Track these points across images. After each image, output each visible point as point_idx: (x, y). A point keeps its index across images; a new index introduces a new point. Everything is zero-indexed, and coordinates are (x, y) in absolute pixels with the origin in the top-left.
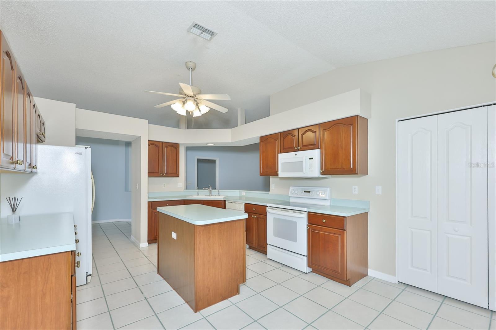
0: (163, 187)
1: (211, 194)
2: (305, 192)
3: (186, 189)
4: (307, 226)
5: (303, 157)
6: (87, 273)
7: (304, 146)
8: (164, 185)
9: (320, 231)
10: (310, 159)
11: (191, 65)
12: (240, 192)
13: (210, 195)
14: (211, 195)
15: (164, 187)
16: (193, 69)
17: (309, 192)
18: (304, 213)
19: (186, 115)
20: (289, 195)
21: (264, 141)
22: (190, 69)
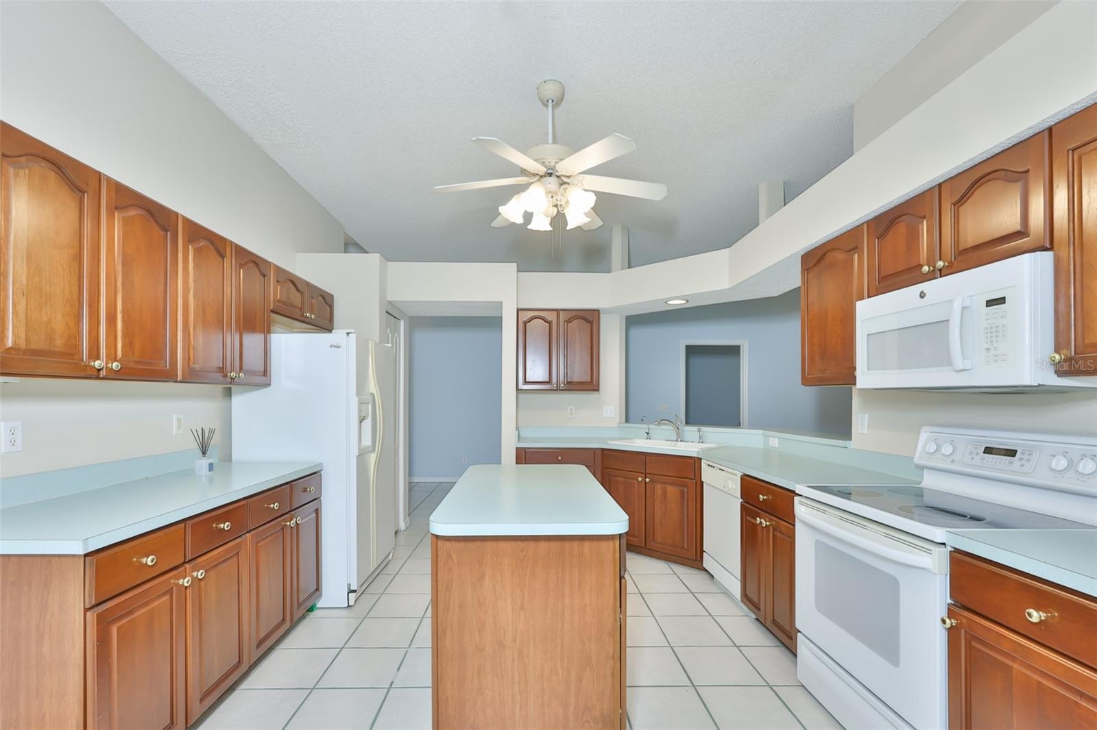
0: (569, 416)
1: (680, 438)
2: (988, 451)
3: (627, 421)
4: (944, 614)
5: (951, 301)
6: (349, 585)
7: (967, 250)
8: (571, 410)
9: (1014, 659)
10: (990, 303)
11: (551, 91)
12: (765, 436)
13: (677, 441)
14: (681, 441)
15: (571, 415)
16: (557, 103)
17: (1012, 453)
18: (929, 552)
19: (551, 229)
20: (917, 460)
21: (815, 265)
22: (550, 101)
